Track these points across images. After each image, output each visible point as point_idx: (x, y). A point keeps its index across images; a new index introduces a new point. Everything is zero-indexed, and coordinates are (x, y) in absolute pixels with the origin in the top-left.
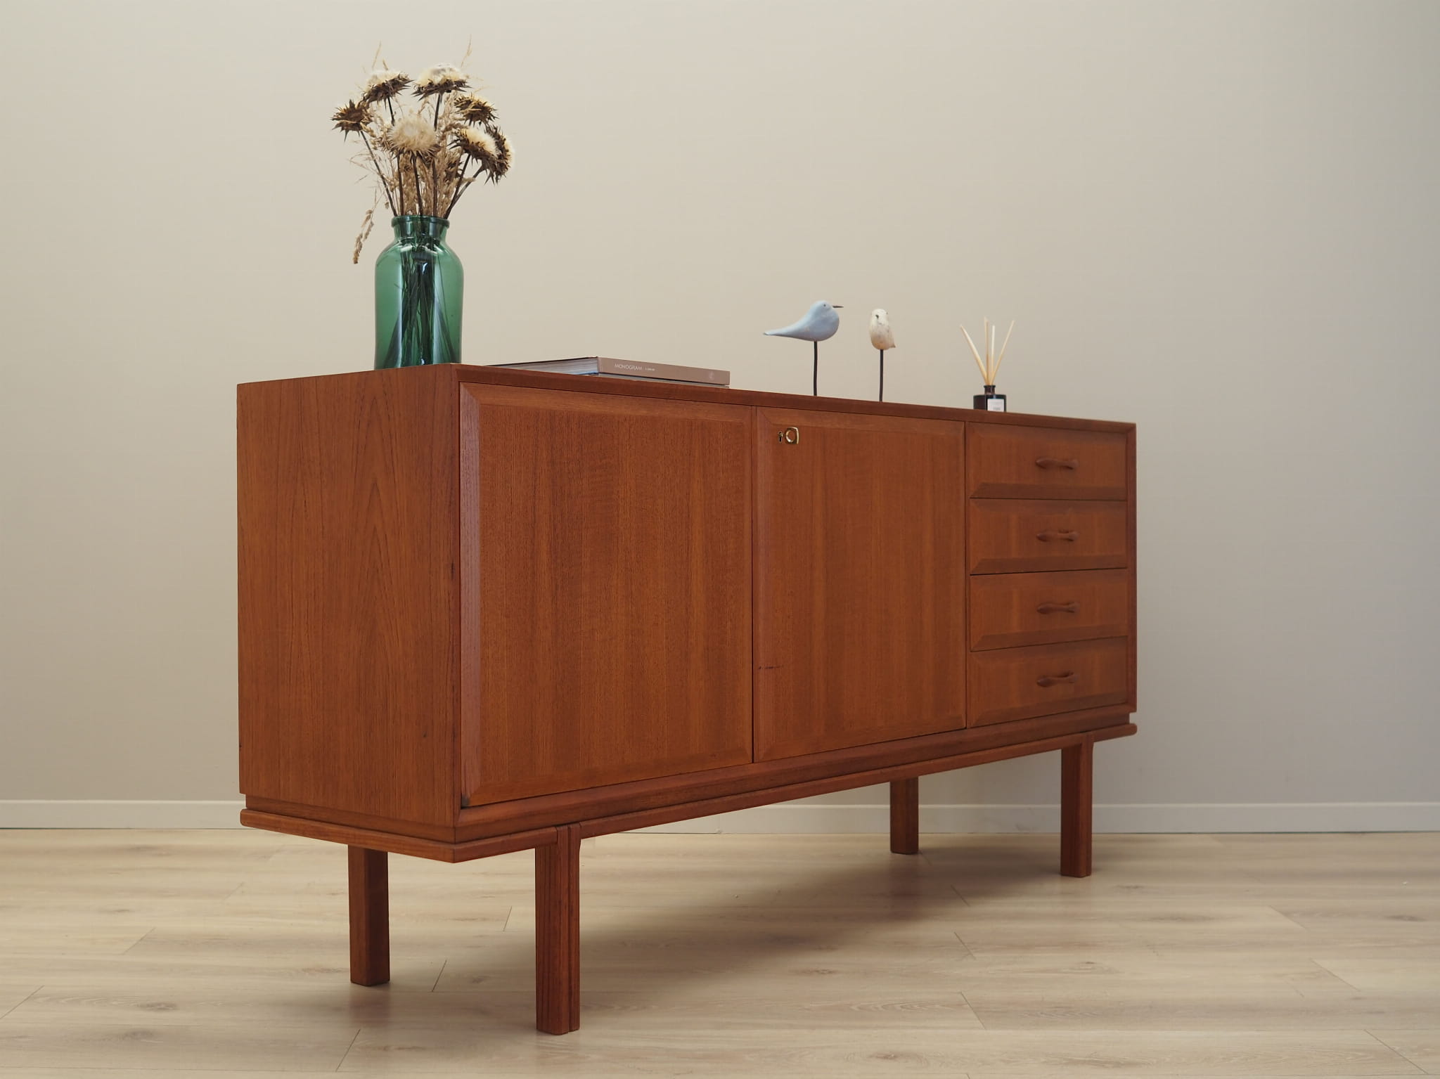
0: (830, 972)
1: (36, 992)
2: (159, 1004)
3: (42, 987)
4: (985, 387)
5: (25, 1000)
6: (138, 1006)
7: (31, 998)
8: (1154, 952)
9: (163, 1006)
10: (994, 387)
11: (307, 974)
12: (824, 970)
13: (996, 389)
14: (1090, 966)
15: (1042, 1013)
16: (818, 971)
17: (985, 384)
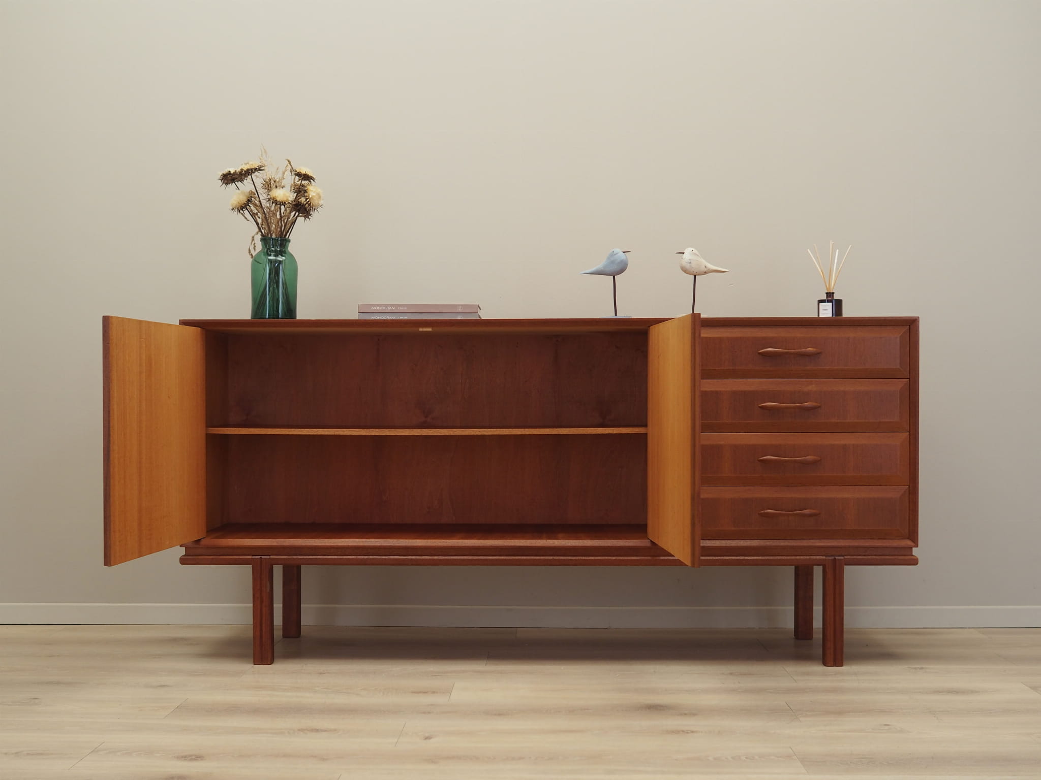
0: (692, 732)
1: (99, 746)
2: (191, 756)
3: (103, 743)
4: (827, 293)
5: (90, 753)
6: (175, 757)
7: (95, 751)
8: (935, 717)
9: (194, 757)
10: (833, 293)
11: (301, 733)
12: (687, 731)
13: (834, 295)
14: (886, 728)
15: (851, 763)
16: (683, 731)
17: (826, 292)
